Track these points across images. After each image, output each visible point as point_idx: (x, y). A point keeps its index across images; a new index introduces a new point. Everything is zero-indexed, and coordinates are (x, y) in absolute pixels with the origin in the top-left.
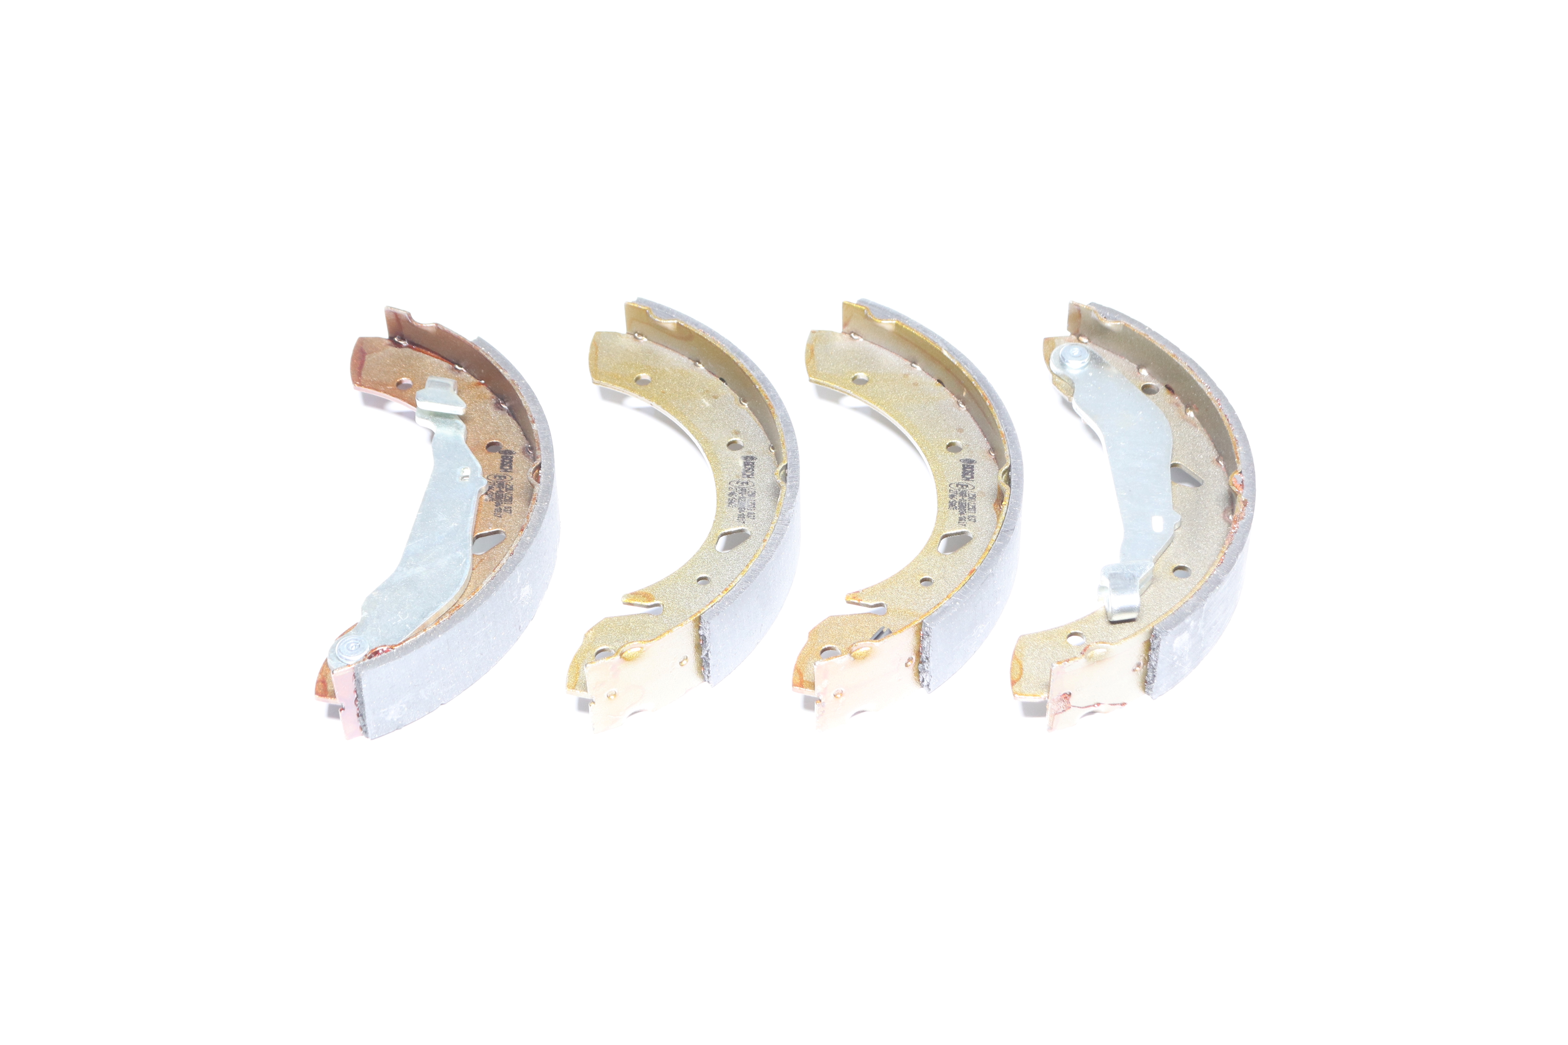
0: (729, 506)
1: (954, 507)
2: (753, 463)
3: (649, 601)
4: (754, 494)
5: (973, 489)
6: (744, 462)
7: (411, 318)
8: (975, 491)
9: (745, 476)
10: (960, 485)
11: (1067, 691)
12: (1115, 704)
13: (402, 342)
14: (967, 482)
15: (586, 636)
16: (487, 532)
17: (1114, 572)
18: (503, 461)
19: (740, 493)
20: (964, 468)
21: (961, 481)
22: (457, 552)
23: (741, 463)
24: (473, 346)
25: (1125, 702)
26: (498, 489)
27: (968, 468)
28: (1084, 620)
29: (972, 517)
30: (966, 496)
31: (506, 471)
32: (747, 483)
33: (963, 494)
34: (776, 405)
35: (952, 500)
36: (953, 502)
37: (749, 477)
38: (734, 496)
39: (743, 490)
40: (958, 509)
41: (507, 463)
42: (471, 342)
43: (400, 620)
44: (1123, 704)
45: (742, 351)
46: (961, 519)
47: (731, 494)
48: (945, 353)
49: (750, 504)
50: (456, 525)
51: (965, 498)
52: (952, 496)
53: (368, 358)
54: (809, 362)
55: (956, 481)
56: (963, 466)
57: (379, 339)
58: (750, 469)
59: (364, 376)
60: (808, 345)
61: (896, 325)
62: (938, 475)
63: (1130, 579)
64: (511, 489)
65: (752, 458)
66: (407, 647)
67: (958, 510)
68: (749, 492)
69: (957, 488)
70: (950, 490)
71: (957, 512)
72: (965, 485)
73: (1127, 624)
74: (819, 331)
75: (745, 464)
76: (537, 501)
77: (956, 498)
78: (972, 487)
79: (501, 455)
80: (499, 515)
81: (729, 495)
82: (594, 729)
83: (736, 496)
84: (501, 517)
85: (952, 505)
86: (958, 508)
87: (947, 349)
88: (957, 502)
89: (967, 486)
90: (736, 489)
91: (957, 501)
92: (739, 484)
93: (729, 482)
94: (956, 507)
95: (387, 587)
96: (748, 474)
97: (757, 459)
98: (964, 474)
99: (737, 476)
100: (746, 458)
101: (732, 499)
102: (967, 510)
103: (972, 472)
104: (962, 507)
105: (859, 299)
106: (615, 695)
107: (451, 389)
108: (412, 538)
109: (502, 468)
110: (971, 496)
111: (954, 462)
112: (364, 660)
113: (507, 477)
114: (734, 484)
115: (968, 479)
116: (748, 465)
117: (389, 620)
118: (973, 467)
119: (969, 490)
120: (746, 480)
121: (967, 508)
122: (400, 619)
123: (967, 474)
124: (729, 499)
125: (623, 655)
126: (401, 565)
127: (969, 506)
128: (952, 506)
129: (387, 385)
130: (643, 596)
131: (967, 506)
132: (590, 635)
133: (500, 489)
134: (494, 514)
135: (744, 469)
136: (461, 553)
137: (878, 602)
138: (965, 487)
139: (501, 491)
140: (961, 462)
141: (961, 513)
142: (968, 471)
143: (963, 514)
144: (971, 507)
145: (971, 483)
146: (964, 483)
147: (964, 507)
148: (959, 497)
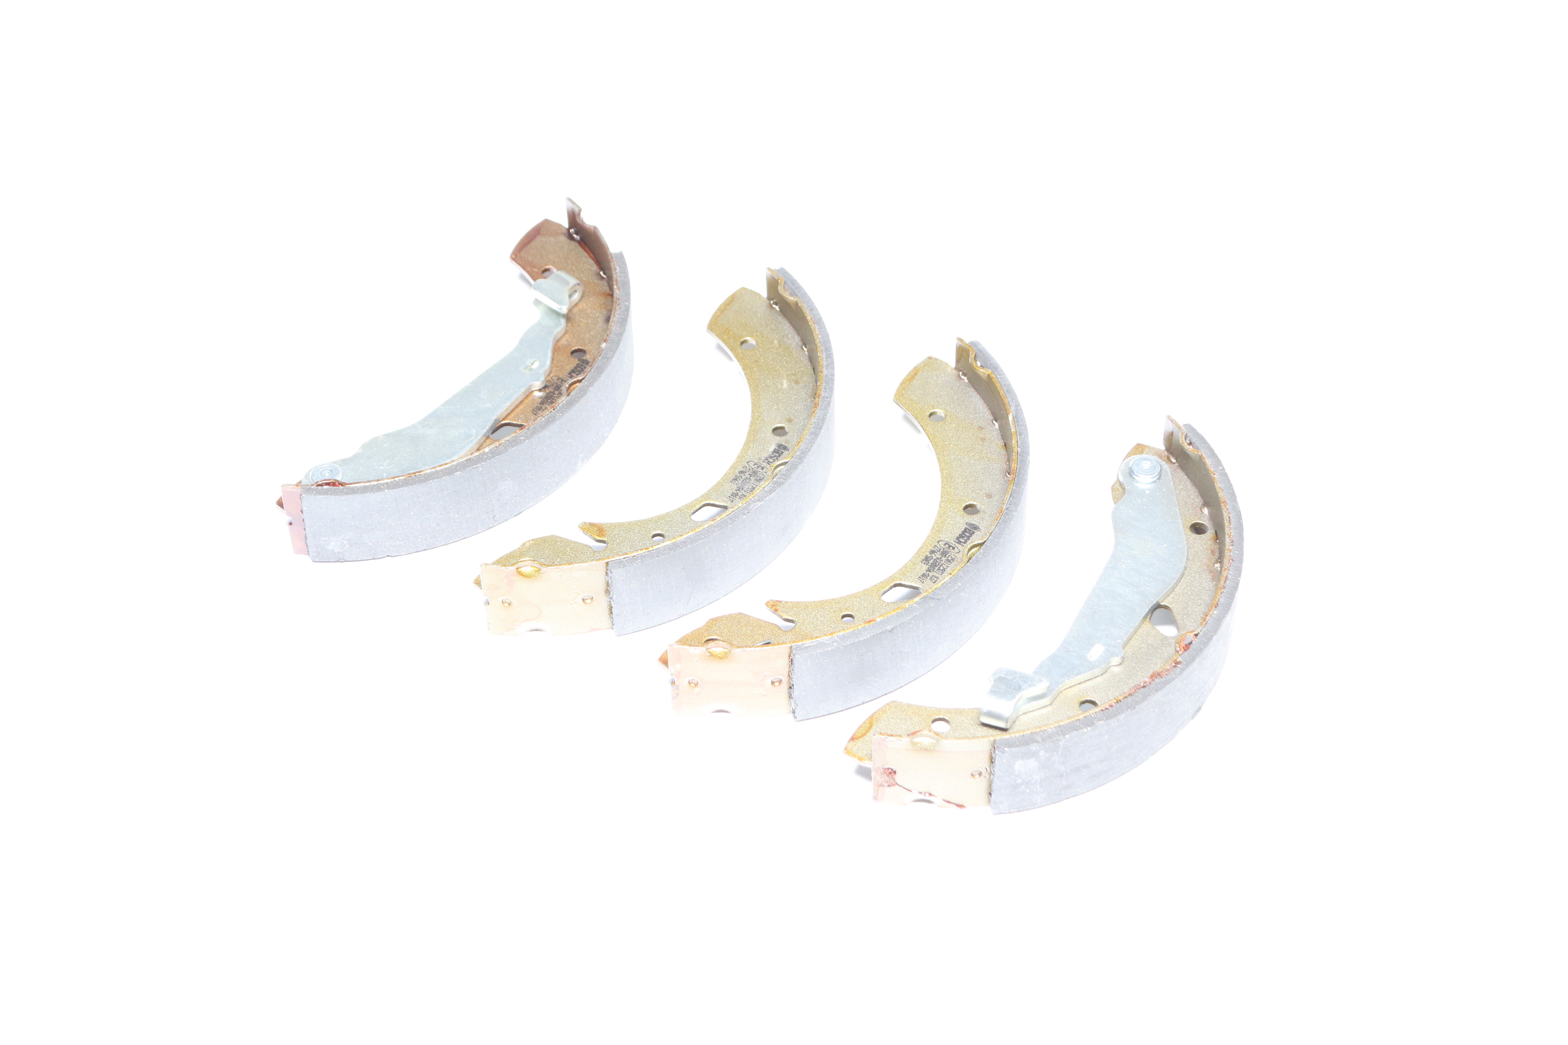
0: (731, 482)
1: (927, 562)
2: (782, 454)
3: (599, 536)
5: (957, 553)
6: (775, 449)
7: (579, 214)
9: (766, 461)
10: (949, 545)
11: (894, 768)
12: (950, 802)
13: (575, 236)
14: (957, 544)
15: (524, 544)
16: (515, 422)
17: (1004, 676)
18: (575, 368)
19: (750, 474)
20: (965, 531)
21: (952, 542)
22: (472, 429)
23: (772, 448)
24: (610, 257)
25: (964, 805)
27: (968, 533)
28: (960, 712)
30: (945, 557)
32: (763, 468)
33: (944, 554)
34: (822, 406)
35: (929, 555)
36: (930, 557)
37: (769, 464)
38: (743, 475)
39: (755, 473)
41: (578, 371)
42: (611, 254)
43: (382, 467)
44: (960, 806)
45: (832, 347)
46: (924, 575)
47: (742, 472)
48: (1010, 418)
50: (490, 406)
52: (933, 552)
53: (539, 239)
54: (904, 383)
55: (948, 540)
56: (966, 529)
57: (560, 226)
58: (776, 456)
59: (522, 253)
60: (915, 368)
61: (989, 375)
62: (938, 527)
63: (1014, 689)
64: (562, 393)
65: (785, 449)
66: (353, 489)
67: (928, 567)
68: (758, 476)
69: (943, 546)
70: (935, 546)
71: (925, 567)
72: (952, 546)
73: (997, 731)
74: (936, 359)
75: (775, 451)
76: (554, 410)
77: (935, 555)
78: (958, 551)
79: (578, 362)
80: (535, 413)
81: (739, 472)
82: (489, 629)
83: (745, 475)
84: (536, 414)
85: (927, 559)
86: (930, 564)
87: (1014, 415)
88: (933, 559)
89: (954, 548)
90: (749, 470)
91: (934, 557)
92: (756, 466)
93: (748, 461)
95: (396, 436)
96: (770, 460)
97: (788, 450)
98: (960, 537)
99: (760, 459)
100: (780, 446)
101: (739, 477)
102: (935, 570)
103: (968, 538)
104: (934, 565)
105: (973, 340)
106: (509, 604)
107: (568, 288)
109: (570, 373)
110: (950, 558)
111: (962, 521)
112: (313, 485)
114: (751, 464)
115: (960, 542)
116: (776, 453)
117: (375, 464)
118: (973, 534)
119: (952, 553)
120: (765, 464)
121: (937, 568)
122: (384, 466)
123: (963, 537)
124: (737, 476)
125: (519, 570)
126: (420, 423)
128: (926, 561)
129: (535, 267)
130: (597, 531)
131: (939, 566)
132: (528, 544)
134: (533, 410)
135: (770, 455)
136: (474, 431)
137: (790, 618)
138: (951, 548)
140: (966, 524)
141: (929, 570)
142: (965, 535)
143: (930, 571)
144: (941, 568)
145: (959, 546)
146: (953, 543)
147: (936, 566)
148: (938, 555)
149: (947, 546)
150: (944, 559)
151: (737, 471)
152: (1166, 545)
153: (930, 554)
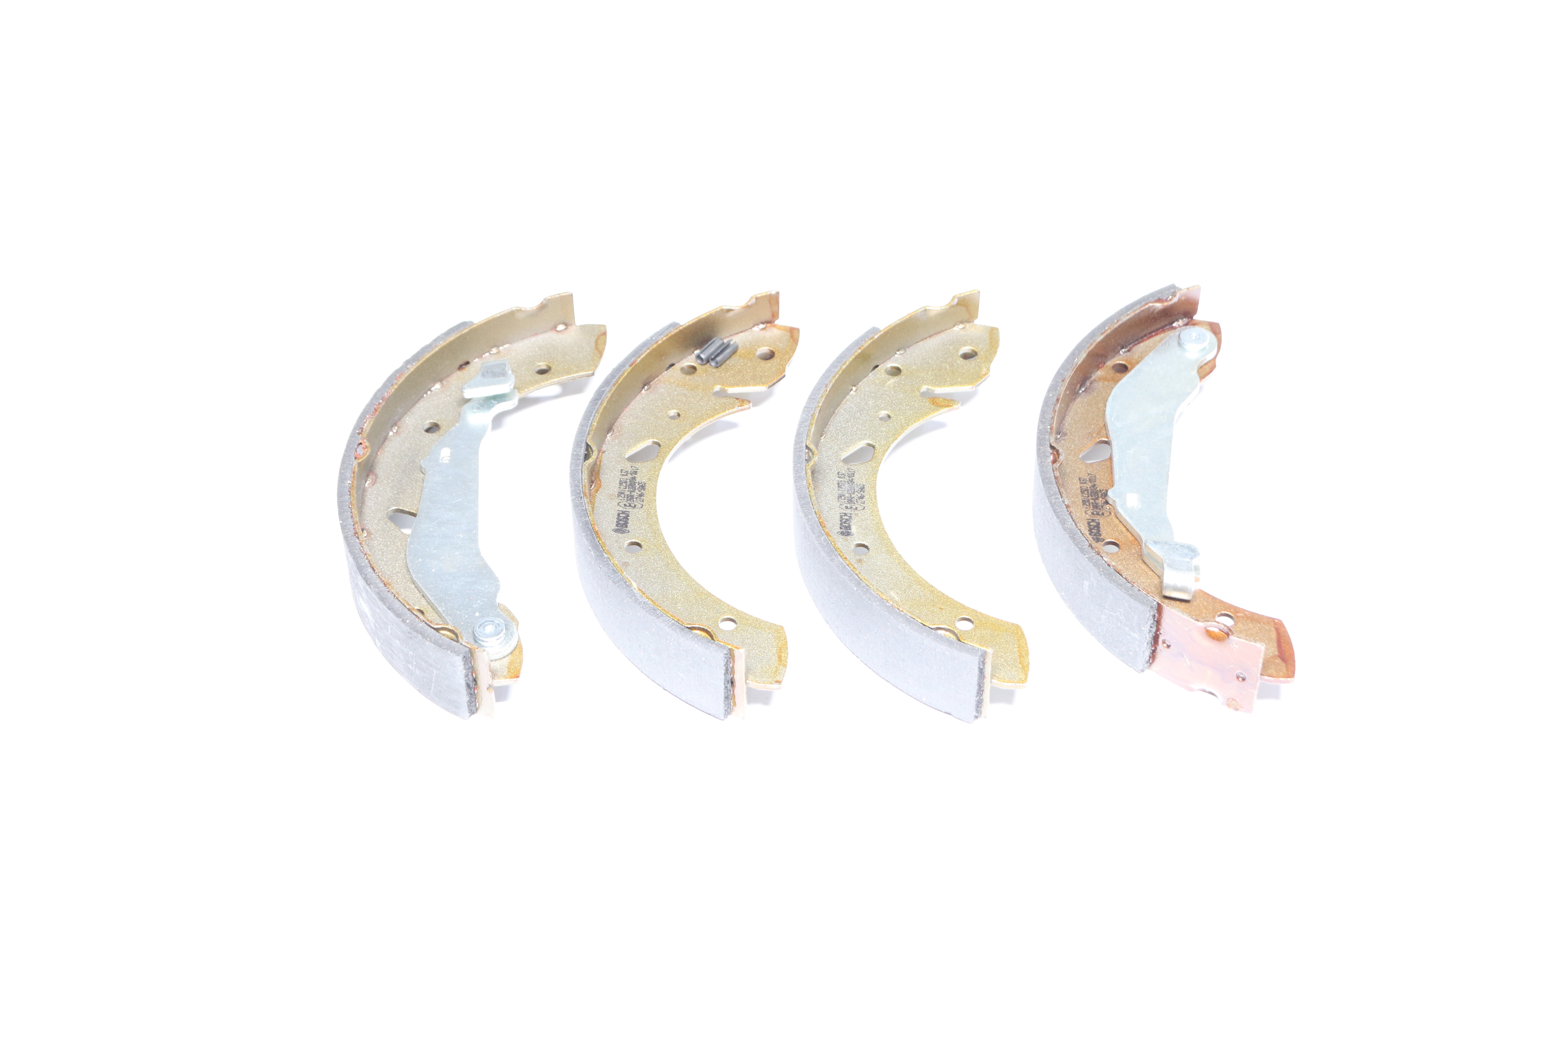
0: (864, 485)
2: (841, 528)
4: (840, 497)
6: (850, 530)
8: (618, 501)
9: (849, 516)
10: (632, 507)
14: (625, 510)
18: (1099, 530)
19: (853, 498)
20: (626, 524)
21: (631, 511)
23: (854, 529)
26: (1097, 501)
27: (622, 524)
29: (623, 475)
30: (628, 495)
31: (1093, 521)
36: (641, 490)
37: (845, 514)
38: (860, 496)
39: (850, 501)
40: (636, 483)
41: (1093, 529)
46: (636, 473)
47: (862, 497)
49: (843, 487)
51: (629, 493)
52: (641, 496)
55: (635, 510)
56: (626, 527)
58: (845, 523)
59: (1275, 631)
62: (652, 517)
64: (1084, 502)
65: (842, 533)
68: (845, 499)
69: (636, 504)
70: (643, 502)
71: (639, 480)
72: (628, 507)
75: (849, 527)
77: (637, 493)
78: (620, 504)
80: (1091, 475)
81: (865, 498)
83: (857, 495)
85: (643, 487)
88: (638, 489)
89: (625, 506)
90: (857, 501)
91: (637, 491)
92: (854, 507)
93: (866, 510)
94: (638, 484)
96: (846, 517)
97: (838, 533)
98: (627, 518)
99: (857, 515)
100: (848, 534)
101: (861, 492)
102: (628, 481)
103: (619, 520)
104: (632, 484)
108: (1169, 440)
109: (1098, 524)
110: (623, 495)
111: (635, 531)
113: (1090, 514)
114: (860, 508)
115: (623, 512)
116: (846, 528)
118: (617, 525)
119: (624, 502)
120: (848, 511)
121: (628, 483)
123: (623, 518)
124: (864, 492)
127: (626, 485)
128: (642, 485)
133: (1095, 502)
134: (1096, 476)
135: (851, 522)
138: (628, 505)
139: (1094, 500)
140: (629, 531)
141: (634, 478)
142: (623, 521)
143: (632, 478)
144: (624, 484)
145: (621, 509)
146: (628, 509)
147: (630, 485)
148: (635, 494)
149: (633, 505)
150: (627, 493)
151: (867, 497)
152: (433, 570)
153: (642, 493)
